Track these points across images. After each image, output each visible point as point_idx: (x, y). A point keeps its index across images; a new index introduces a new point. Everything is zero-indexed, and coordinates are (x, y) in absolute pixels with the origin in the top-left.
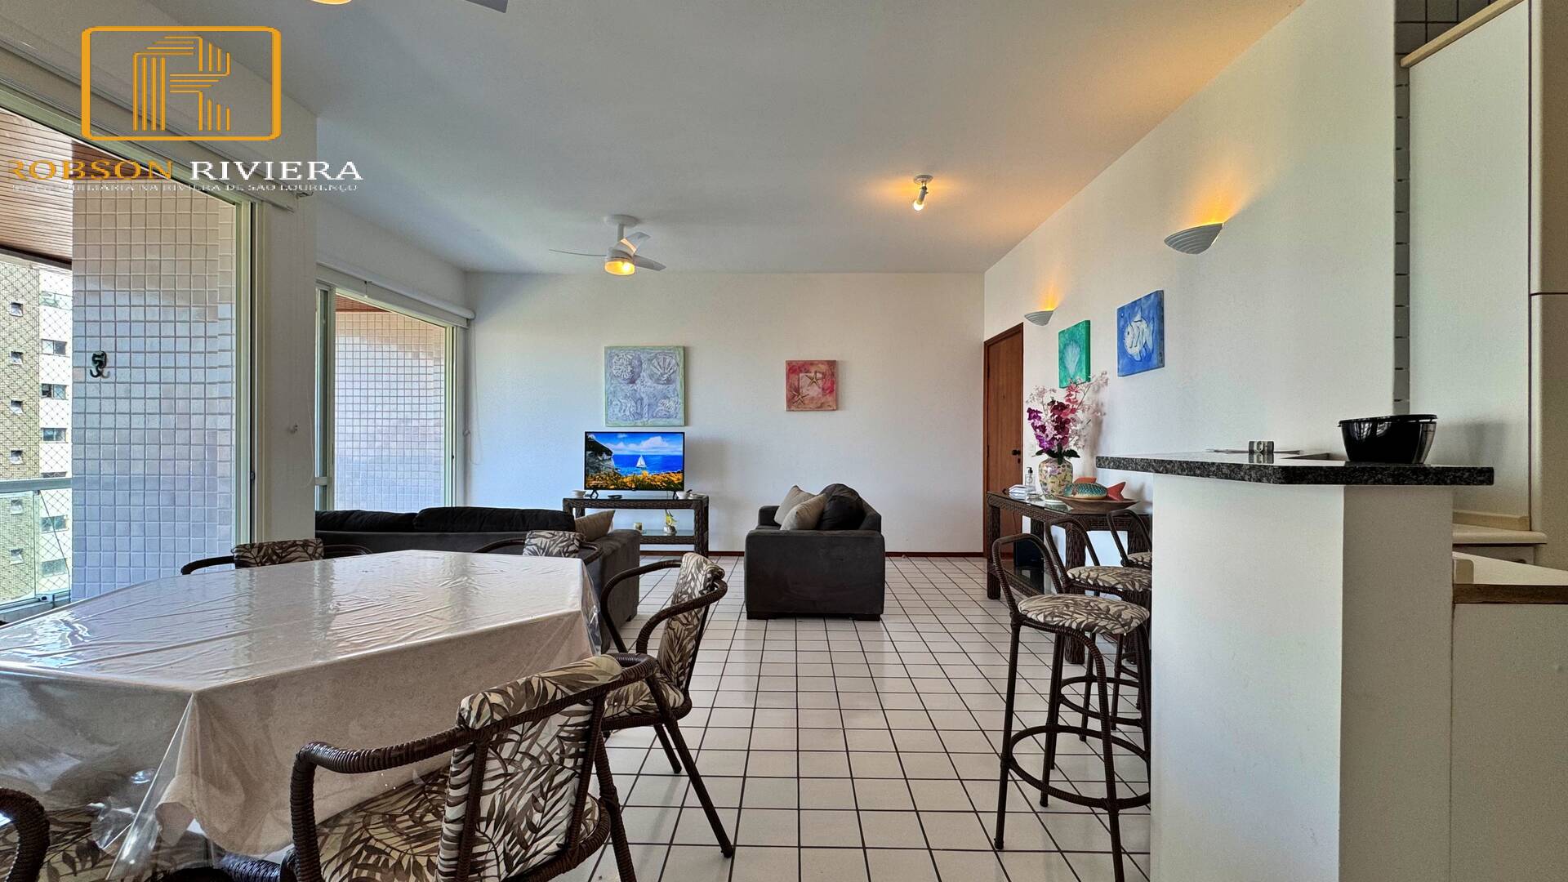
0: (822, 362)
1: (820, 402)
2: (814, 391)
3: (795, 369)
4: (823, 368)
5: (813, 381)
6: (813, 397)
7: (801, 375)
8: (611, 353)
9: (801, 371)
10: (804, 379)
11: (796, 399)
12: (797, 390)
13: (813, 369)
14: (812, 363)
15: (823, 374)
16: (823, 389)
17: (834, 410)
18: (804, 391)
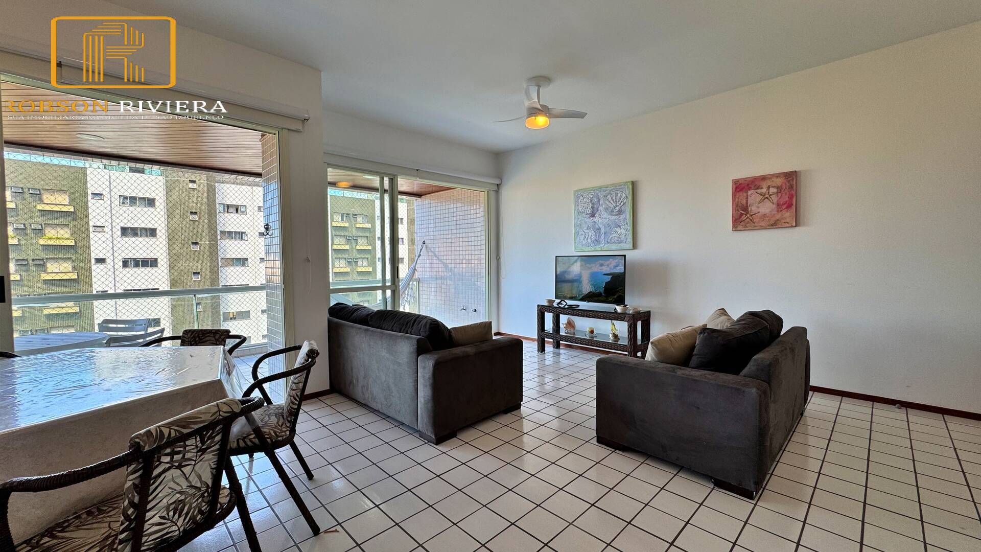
0: (777, 176)
1: (774, 219)
2: (767, 208)
3: (741, 187)
4: (779, 181)
5: (765, 197)
6: (765, 215)
7: (750, 192)
8: (578, 195)
9: (750, 189)
10: (753, 197)
11: (744, 218)
12: (745, 209)
13: (764, 185)
14: (764, 178)
15: (778, 188)
16: (778, 205)
17: (792, 227)
18: (753, 209)
